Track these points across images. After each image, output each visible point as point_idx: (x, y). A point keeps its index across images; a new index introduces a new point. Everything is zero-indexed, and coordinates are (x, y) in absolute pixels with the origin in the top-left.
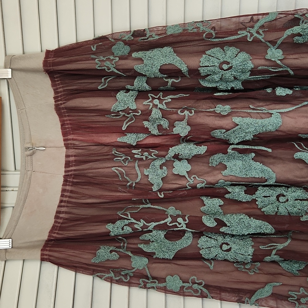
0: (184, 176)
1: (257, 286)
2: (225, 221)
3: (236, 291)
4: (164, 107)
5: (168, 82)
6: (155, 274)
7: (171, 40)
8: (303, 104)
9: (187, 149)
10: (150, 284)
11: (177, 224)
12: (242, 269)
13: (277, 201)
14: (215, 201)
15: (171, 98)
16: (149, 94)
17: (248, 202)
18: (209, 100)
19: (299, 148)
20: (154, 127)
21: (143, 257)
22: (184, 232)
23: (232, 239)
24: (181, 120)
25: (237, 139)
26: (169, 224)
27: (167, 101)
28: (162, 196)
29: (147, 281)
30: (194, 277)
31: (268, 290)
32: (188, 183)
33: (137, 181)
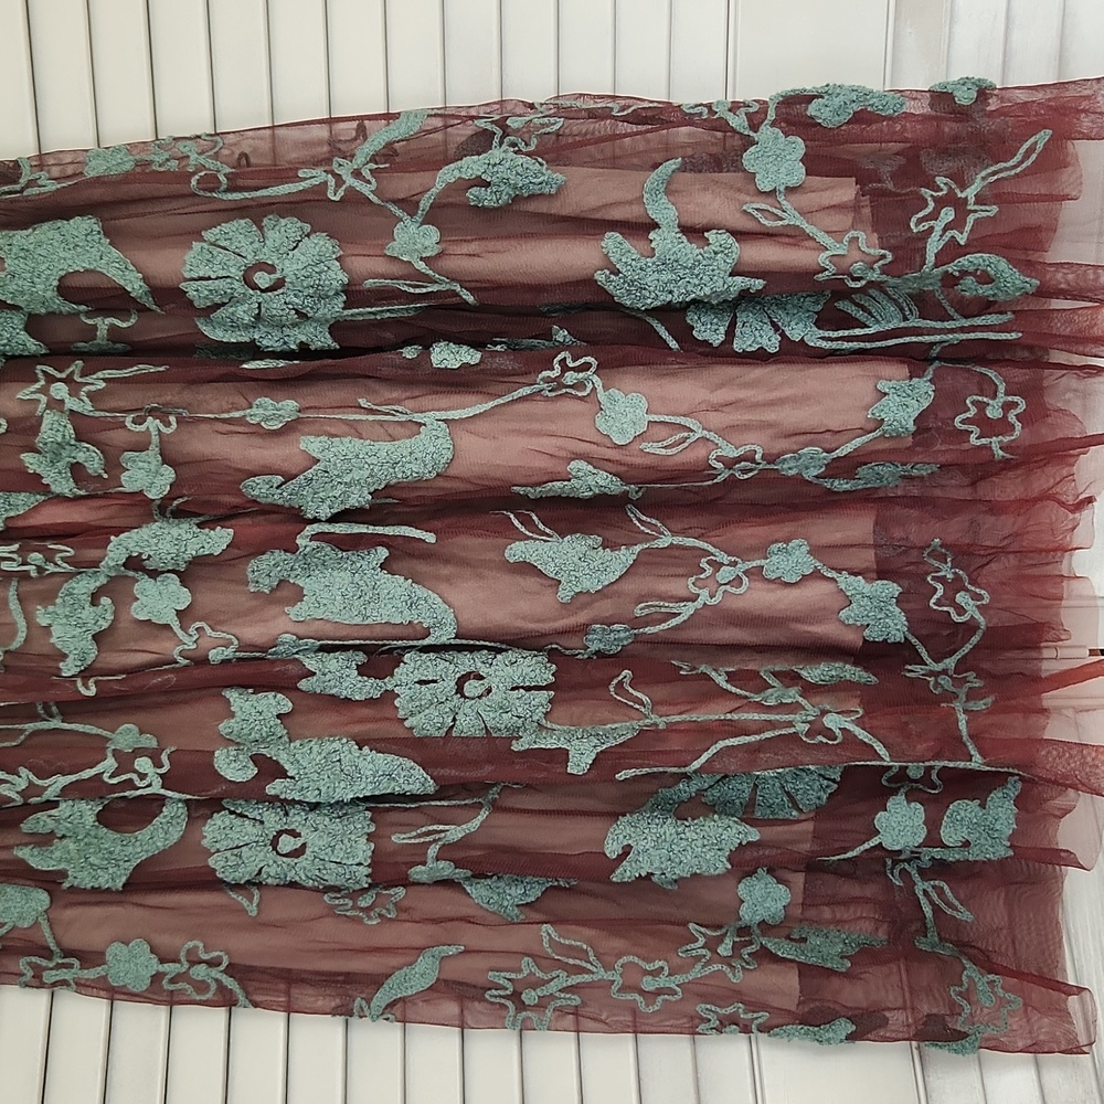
0: (167, 627)
1: (393, 961)
2: (282, 762)
3: (338, 982)
4: (84, 406)
5: (95, 328)
6: (74, 940)
7: (98, 193)
8: (516, 395)
9: (169, 538)
10: (54, 972)
11: (134, 777)
12: (347, 910)
13: (456, 693)
14: (264, 702)
15: (104, 380)
16: (39, 367)
17: (370, 702)
18: (230, 384)
19: (523, 530)
20: (60, 473)
21: (31, 889)
22: (159, 801)
23: (310, 816)
24: (141, 447)
25: (325, 506)
26: (110, 777)
27: (92, 388)
28: (92, 691)
29: (44, 963)
30: (196, 942)
31: (423, 973)
32: (180, 648)
33: (15, 645)
